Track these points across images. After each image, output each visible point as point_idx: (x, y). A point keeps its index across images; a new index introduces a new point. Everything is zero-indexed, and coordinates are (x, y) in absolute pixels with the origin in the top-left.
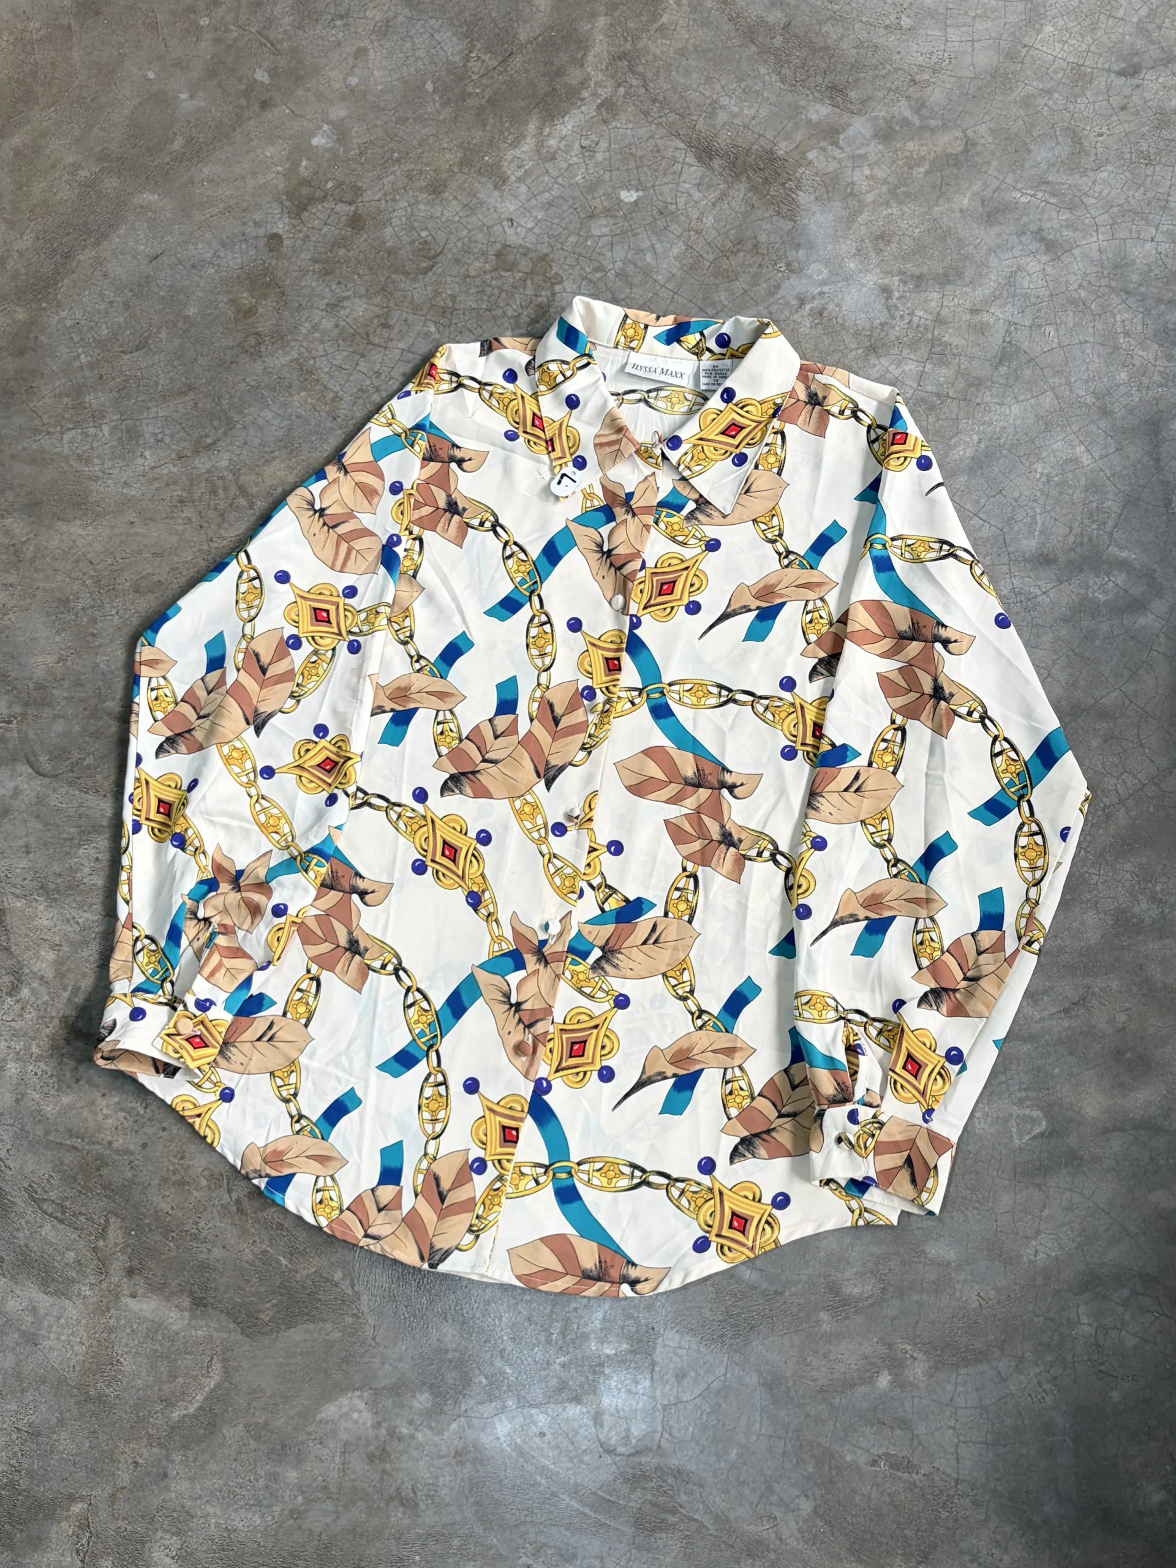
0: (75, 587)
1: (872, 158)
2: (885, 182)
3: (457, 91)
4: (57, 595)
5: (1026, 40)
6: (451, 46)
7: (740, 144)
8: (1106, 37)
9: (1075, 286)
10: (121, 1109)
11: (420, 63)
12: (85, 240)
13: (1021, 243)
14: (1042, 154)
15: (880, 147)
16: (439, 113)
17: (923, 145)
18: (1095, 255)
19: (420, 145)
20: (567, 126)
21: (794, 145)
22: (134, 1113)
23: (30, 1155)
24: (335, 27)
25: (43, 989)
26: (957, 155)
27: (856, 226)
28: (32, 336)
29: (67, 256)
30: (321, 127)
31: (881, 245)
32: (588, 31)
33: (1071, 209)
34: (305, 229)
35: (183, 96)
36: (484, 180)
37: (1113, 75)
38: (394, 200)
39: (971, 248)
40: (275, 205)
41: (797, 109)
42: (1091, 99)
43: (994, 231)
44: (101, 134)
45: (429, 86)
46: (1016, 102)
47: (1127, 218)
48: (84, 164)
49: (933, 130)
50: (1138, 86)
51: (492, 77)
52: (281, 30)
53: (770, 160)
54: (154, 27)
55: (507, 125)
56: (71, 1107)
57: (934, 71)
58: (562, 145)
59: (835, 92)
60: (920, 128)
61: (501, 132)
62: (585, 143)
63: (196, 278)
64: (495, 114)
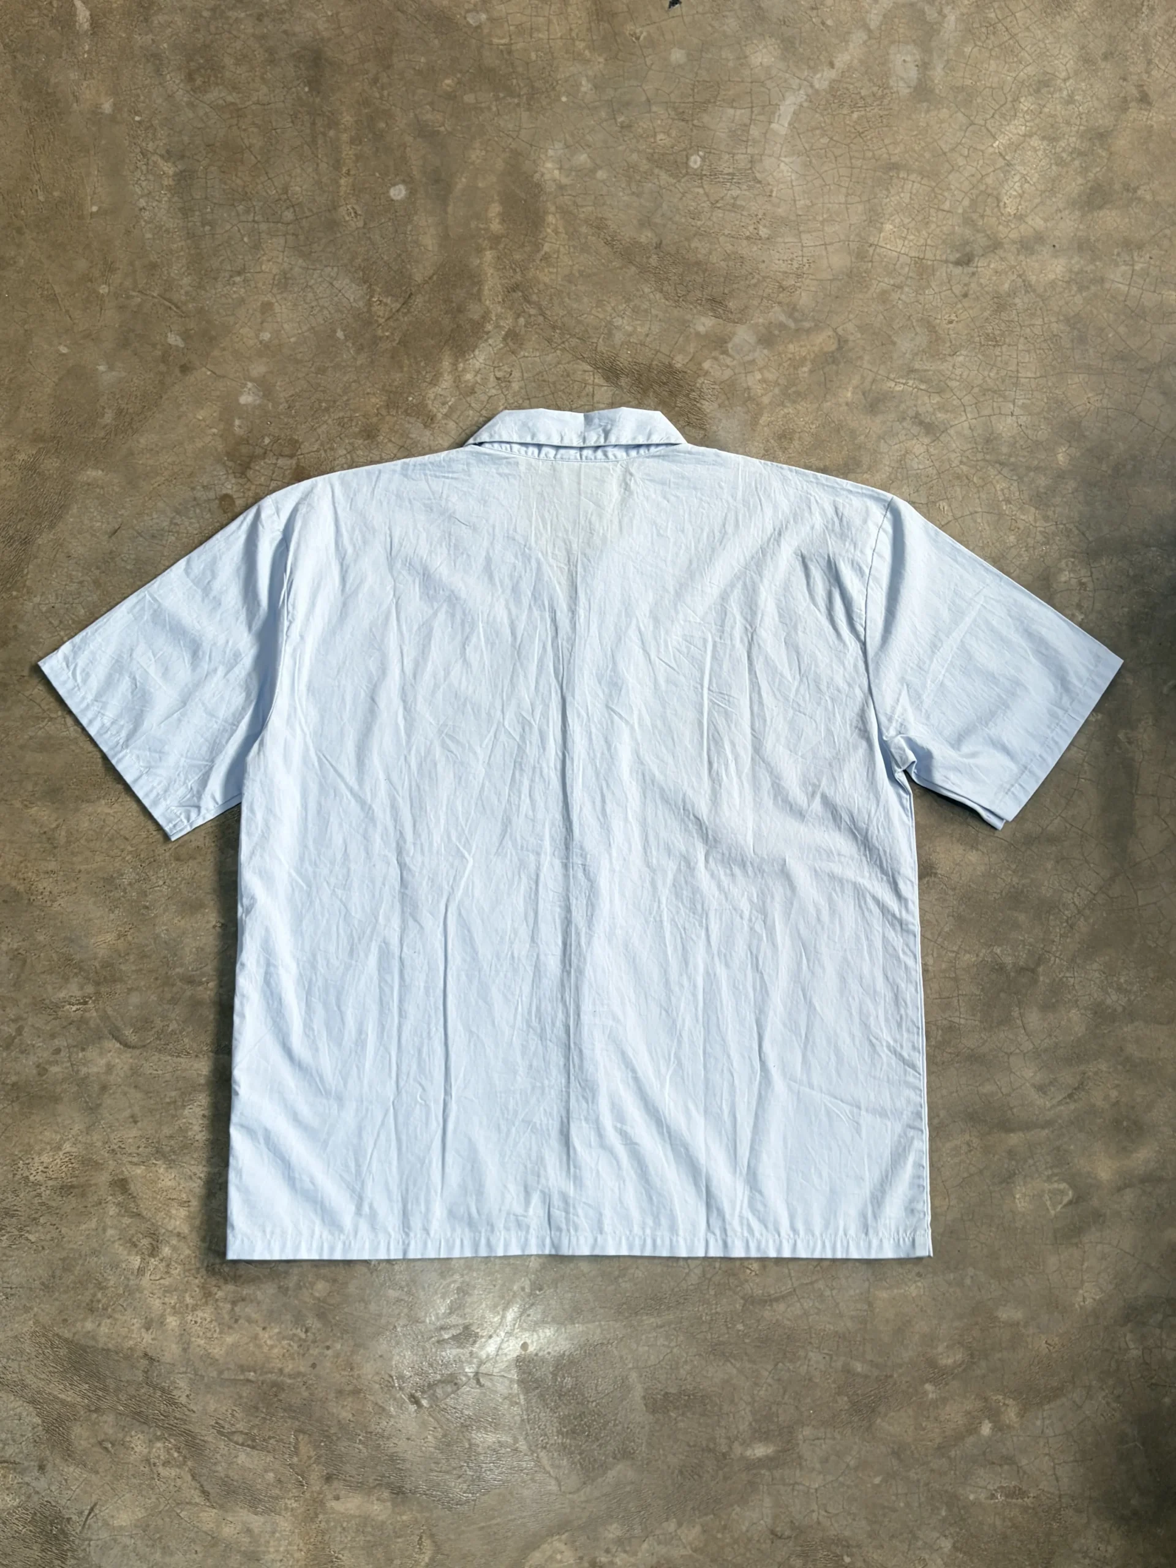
0: (117, 865)
1: (761, 363)
2: (777, 384)
3: (367, 336)
4: (100, 874)
5: (872, 240)
6: (352, 293)
7: (640, 361)
8: (938, 230)
9: (956, 463)
10: (284, 1338)
11: (325, 312)
12: (40, 524)
13: (904, 428)
14: (905, 344)
15: (766, 351)
16: (355, 359)
17: (801, 346)
18: (967, 432)
19: (345, 393)
20: (480, 358)
21: (690, 357)
22: (296, 1339)
23: (209, 1396)
24: (234, 283)
25: (182, 1244)
26: (833, 352)
27: (759, 428)
28: (10, 625)
29: (26, 542)
30: (245, 385)
31: (785, 444)
32: (478, 266)
33: (940, 392)
34: (253, 487)
35: (102, 368)
36: (412, 420)
37: (951, 265)
38: (332, 449)
39: (862, 437)
40: (219, 467)
41: (685, 324)
42: (937, 290)
43: (879, 419)
44: (29, 415)
45: (340, 334)
46: (873, 299)
47: (987, 397)
48: (19, 448)
49: (808, 331)
50: (973, 274)
51: (397, 320)
52: (182, 292)
53: (671, 373)
54: (53, 299)
55: (422, 364)
56: (235, 1346)
57: (798, 276)
58: (478, 379)
59: (715, 304)
60: (797, 330)
61: (419, 372)
62: (499, 374)
63: (159, 548)
64: (409, 355)
